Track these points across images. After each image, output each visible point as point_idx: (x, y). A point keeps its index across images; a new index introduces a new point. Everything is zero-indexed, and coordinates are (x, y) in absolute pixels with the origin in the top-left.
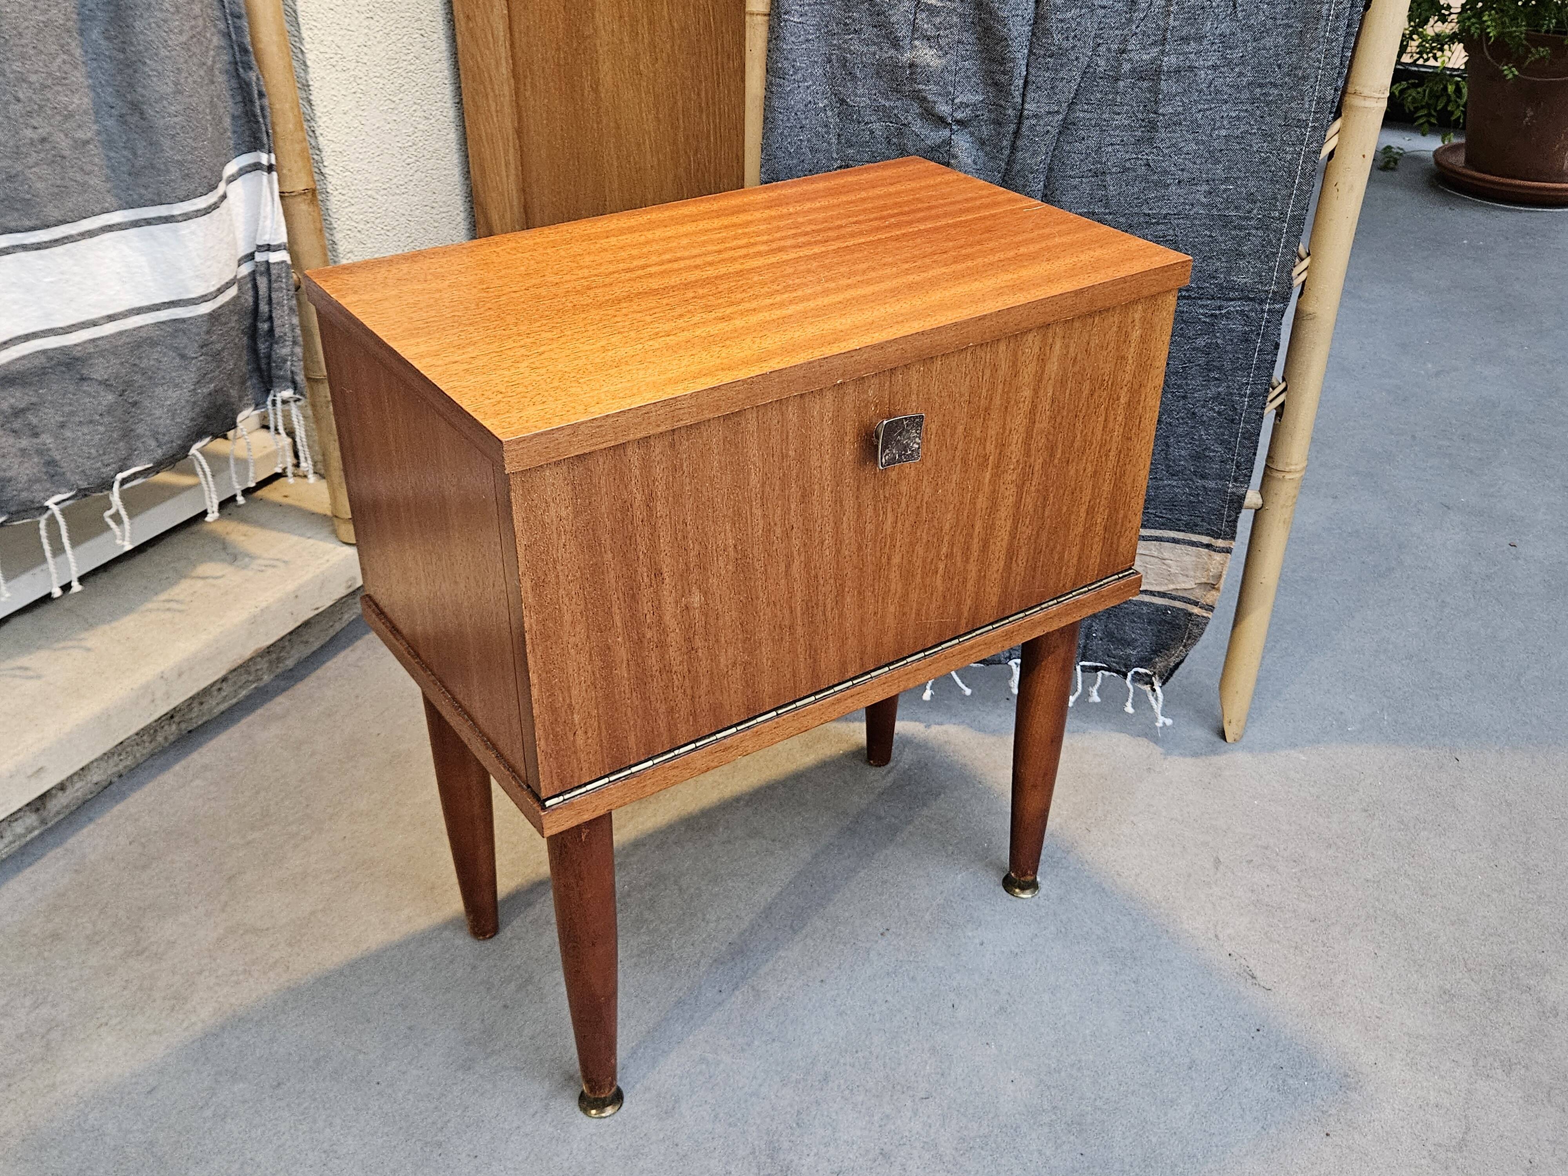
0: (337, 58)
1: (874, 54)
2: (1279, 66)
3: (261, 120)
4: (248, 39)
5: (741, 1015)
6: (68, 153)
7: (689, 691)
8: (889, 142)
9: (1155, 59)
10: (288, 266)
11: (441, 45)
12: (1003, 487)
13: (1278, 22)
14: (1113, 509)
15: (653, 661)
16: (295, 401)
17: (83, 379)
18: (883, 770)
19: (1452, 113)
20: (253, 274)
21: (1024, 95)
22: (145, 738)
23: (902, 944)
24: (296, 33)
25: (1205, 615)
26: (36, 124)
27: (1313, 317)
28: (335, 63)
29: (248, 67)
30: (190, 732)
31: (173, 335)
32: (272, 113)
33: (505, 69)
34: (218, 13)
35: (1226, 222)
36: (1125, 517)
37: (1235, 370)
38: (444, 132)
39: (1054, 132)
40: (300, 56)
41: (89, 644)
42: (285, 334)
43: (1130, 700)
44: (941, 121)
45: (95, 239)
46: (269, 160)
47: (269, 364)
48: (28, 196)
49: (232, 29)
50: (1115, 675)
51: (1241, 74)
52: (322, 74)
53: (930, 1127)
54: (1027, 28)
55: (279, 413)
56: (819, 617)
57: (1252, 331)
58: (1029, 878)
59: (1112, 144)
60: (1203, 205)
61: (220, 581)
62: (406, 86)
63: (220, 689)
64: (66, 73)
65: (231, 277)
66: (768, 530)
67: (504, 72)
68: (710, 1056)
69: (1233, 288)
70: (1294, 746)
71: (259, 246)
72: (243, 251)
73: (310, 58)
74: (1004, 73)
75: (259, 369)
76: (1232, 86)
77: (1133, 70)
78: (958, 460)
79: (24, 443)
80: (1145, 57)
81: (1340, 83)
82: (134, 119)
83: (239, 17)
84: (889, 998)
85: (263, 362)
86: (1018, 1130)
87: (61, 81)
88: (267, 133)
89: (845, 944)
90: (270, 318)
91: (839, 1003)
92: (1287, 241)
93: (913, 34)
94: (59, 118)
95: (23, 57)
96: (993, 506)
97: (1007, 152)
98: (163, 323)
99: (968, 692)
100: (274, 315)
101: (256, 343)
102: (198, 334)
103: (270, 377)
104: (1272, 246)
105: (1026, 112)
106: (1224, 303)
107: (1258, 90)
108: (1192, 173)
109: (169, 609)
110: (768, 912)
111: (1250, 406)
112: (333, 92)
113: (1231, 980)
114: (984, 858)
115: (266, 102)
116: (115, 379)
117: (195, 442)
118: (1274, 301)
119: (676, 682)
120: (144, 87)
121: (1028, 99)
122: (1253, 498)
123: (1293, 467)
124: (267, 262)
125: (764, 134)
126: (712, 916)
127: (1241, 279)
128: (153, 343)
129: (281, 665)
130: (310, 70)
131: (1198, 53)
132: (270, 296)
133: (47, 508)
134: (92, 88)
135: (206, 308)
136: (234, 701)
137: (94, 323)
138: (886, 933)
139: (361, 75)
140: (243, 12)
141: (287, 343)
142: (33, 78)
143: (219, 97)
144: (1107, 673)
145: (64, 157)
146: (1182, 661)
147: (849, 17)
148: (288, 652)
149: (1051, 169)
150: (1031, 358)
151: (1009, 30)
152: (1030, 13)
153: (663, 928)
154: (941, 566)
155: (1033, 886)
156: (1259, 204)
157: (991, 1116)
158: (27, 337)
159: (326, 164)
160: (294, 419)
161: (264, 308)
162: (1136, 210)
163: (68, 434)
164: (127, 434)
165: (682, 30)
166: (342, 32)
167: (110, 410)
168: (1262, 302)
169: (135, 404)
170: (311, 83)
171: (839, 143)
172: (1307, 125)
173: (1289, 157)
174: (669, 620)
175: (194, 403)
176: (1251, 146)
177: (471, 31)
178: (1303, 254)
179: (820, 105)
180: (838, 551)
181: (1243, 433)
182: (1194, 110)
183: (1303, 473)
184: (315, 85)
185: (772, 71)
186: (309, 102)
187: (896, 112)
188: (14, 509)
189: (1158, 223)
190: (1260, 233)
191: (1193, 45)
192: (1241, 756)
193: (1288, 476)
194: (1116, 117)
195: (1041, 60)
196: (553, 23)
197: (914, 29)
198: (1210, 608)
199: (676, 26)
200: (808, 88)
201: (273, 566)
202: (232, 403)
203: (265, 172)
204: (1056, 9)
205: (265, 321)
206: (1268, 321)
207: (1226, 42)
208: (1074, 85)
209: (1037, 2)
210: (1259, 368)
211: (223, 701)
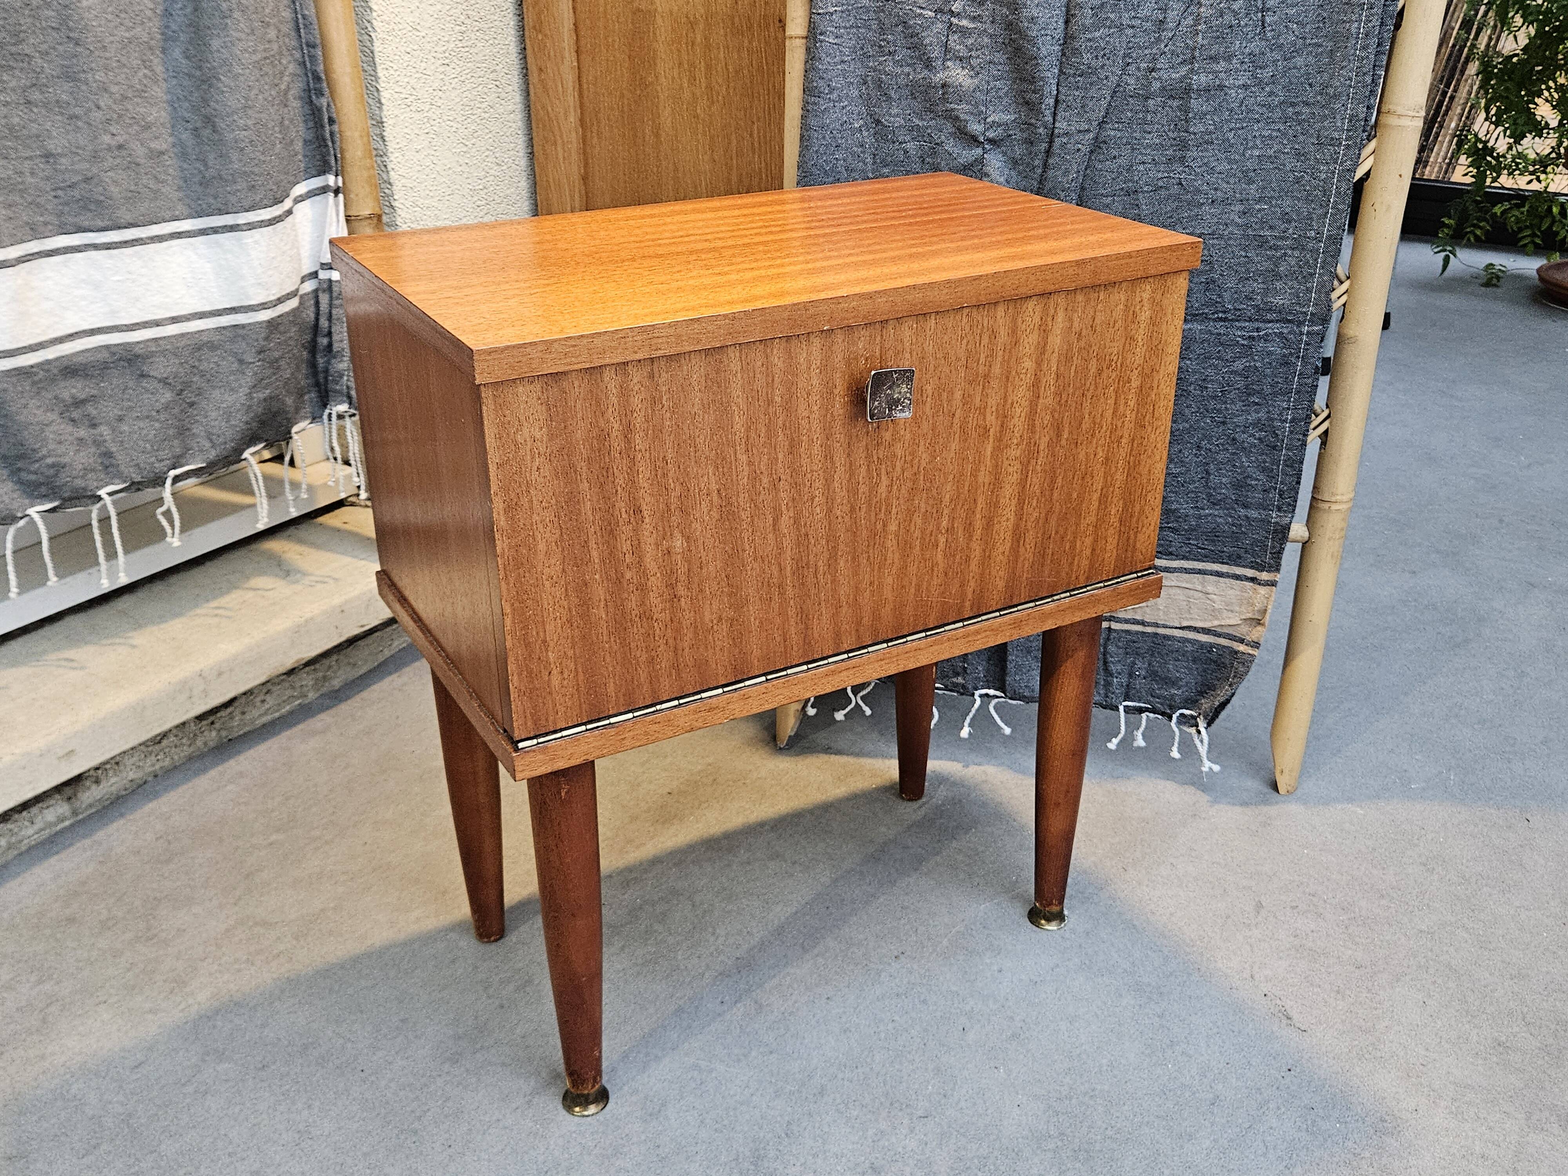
0: (411, 98)
1: (909, 74)
2: (1311, 85)
3: (330, 144)
4: (322, 67)
5: (741, 1026)
6: (143, 161)
7: (671, 641)
8: (923, 162)
9: (1185, 77)
11: (516, 99)
12: (1006, 463)
13: (1308, 41)
14: (1128, 503)
15: (633, 603)
16: (351, 416)
17: (142, 376)
18: (915, 805)
19: (1557, 233)
20: (316, 291)
21: (1055, 114)
22: (184, 741)
23: (915, 967)
24: (372, 73)
25: (1251, 652)
26: (115, 131)
27: (1354, 340)
28: (409, 104)
29: (320, 93)
30: (230, 740)
31: (232, 340)
32: (341, 140)
33: (573, 118)
34: (294, 43)
35: (1262, 243)
36: (1142, 511)
37: (1275, 394)
38: (516, 180)
39: (1086, 150)
40: (376, 94)
41: (135, 642)
42: (343, 349)
43: (1176, 745)
44: (974, 140)
45: (165, 244)
46: (336, 182)
47: (326, 378)
48: (102, 198)
49: (307, 59)
50: (1160, 717)
51: (1271, 94)
52: (396, 112)
53: (926, 1144)
54: (1057, 48)
55: (334, 427)
56: (810, 579)
57: (1291, 354)
58: (1055, 909)
59: (1144, 163)
60: (1237, 225)
61: (271, 593)
62: (480, 133)
63: (263, 701)
64: (145, 86)
65: (293, 288)
66: (754, 478)
67: (572, 120)
68: (703, 1064)
69: (1270, 309)
70: (1351, 800)
71: (322, 264)
72: (307, 269)
73: (385, 96)
74: (1034, 92)
75: (317, 384)
76: (1264, 105)
77: (1163, 89)
78: (956, 427)
79: (82, 433)
80: (1174, 76)
82: (206, 132)
83: (314, 46)
84: (896, 1018)
85: (321, 377)
86: (1020, 1154)
87: (140, 93)
88: (336, 157)
89: (857, 965)
90: (329, 334)
91: (844, 1020)
92: (1325, 262)
93: (946, 55)
94: (136, 127)
95: (106, 68)
96: (997, 483)
97: (1039, 171)
98: (224, 328)
99: (1007, 731)
100: (333, 331)
101: (315, 358)
102: (257, 340)
103: (327, 391)
104: (1310, 267)
105: (1056, 131)
106: (1261, 325)
107: (1291, 109)
108: (1226, 193)
109: (216, 615)
110: (780, 931)
111: (1291, 432)
112: (406, 130)
113: (1265, 1019)
114: (1011, 891)
115: (336, 128)
116: (174, 378)
117: (248, 447)
118: (1312, 322)
119: (658, 631)
120: (217, 102)
121: (1058, 118)
122: (1298, 530)
123: (1339, 496)
124: (330, 281)
125: (801, 152)
126: (721, 931)
127: (1278, 301)
128: (212, 346)
129: (327, 684)
130: (384, 107)
131: (1227, 71)
132: (330, 313)
133: (100, 498)
134: (171, 103)
135: (264, 316)
136: (277, 715)
137: (157, 323)
138: (901, 956)
139: (435, 117)
140: (318, 42)
141: (345, 359)
142: (114, 89)
143: (291, 120)
144: (1151, 715)
145: (138, 165)
146: (1228, 701)
147: (884, 40)
148: (335, 672)
149: (1083, 189)
150: (1031, 326)
151: (1039, 49)
152: (1059, 33)
153: (671, 940)
154: (942, 540)
155: (1060, 917)
156: (1293, 224)
157: (992, 1138)
158: (92, 332)
159: (396, 197)
160: (348, 434)
161: (324, 323)
163: (125, 428)
164: (183, 432)
165: (737, 72)
166: (417, 75)
167: (167, 407)
168: (1300, 324)
169: (192, 404)
170: (384, 120)
171: (874, 163)
172: (1341, 143)
173: (1323, 176)
174: (650, 564)
175: (250, 407)
176: (1284, 165)
177: (542, 81)
178: (1343, 278)
179: (856, 125)
180: (830, 510)
181: (1285, 461)
182: (1225, 129)
183: (1350, 505)
184: (388, 122)
185: (808, 90)
186: (383, 138)
187: (929, 131)
188: (66, 495)
190: (1296, 253)
191: (1223, 63)
192: (1294, 808)
193: (1334, 507)
194: (1147, 136)
195: (1071, 79)
196: (619, 73)
197: (947, 49)
198: (1256, 645)
199: (730, 68)
200: (843, 108)
201: (321, 582)
202: (287, 413)
203: (332, 195)
204: (1086, 29)
205: (325, 336)
206: (1307, 344)
207: (1255, 61)
208: (1104, 103)
209: (1067, 22)
210: (1298, 392)
211: (265, 713)
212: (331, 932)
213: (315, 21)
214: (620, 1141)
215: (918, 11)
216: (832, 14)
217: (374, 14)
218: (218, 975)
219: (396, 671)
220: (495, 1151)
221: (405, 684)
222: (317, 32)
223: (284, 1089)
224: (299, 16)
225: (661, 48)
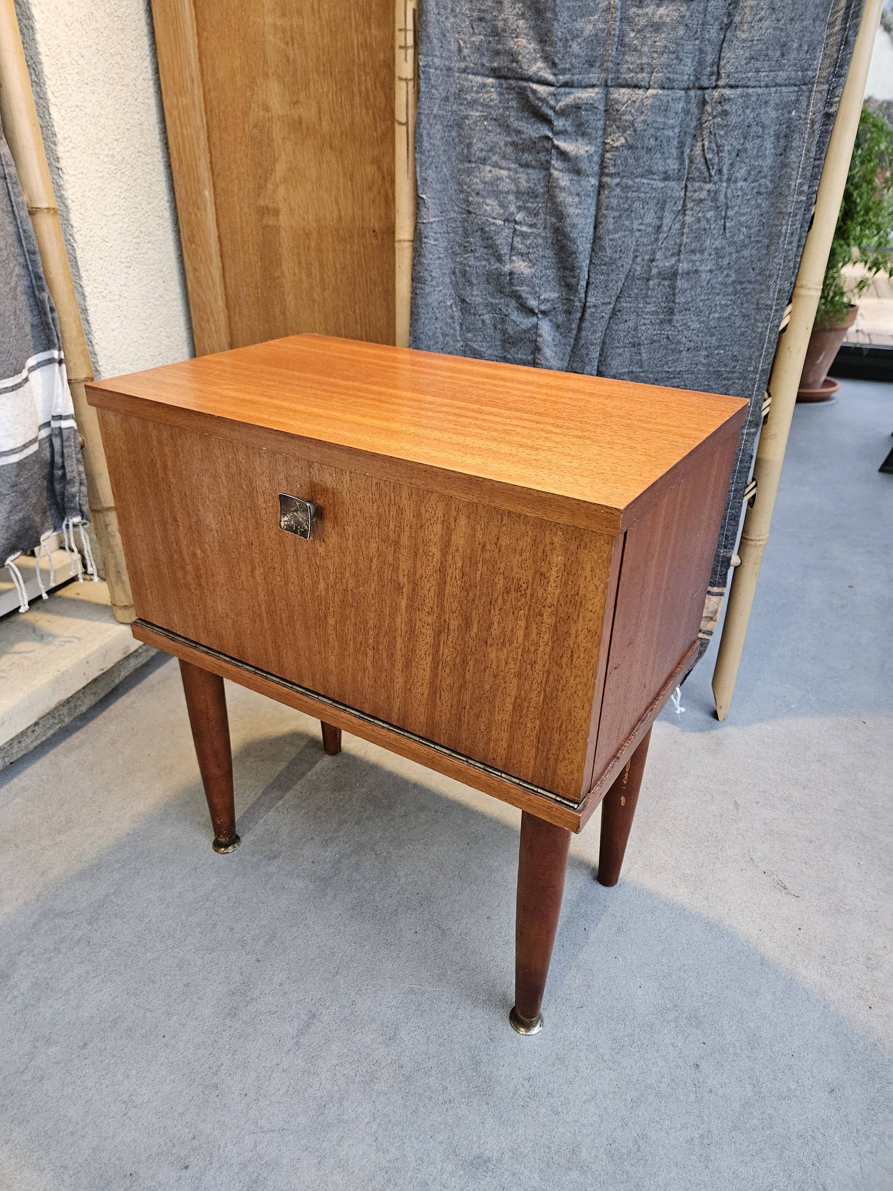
1: (485, 266)
2: (753, 269)
3: (53, 327)
4: (42, 269)
8: (495, 328)
9: (674, 265)
10: (75, 430)
11: (177, 289)
13: (753, 239)
16: (83, 525)
20: (50, 437)
21: (586, 292)
24: (76, 273)
25: (707, 637)
27: (774, 438)
28: (105, 295)
29: (42, 289)
30: (12, 764)
32: (61, 324)
33: (221, 303)
34: (18, 251)
38: (180, 347)
39: (607, 317)
40: (80, 289)
42: (74, 478)
44: (531, 312)
46: (59, 355)
47: (63, 499)
49: (29, 262)
51: (727, 276)
52: (96, 302)
54: (589, 246)
55: (72, 534)
59: (645, 324)
60: (703, 364)
61: (32, 654)
62: (154, 315)
65: (34, 436)
70: (761, 720)
71: (53, 417)
72: (42, 420)
73: (87, 290)
74: (574, 277)
75: (56, 503)
76: (722, 284)
77: (659, 273)
80: (667, 264)
81: (793, 279)
83: (34, 253)
85: (59, 499)
88: (58, 337)
90: (63, 467)
92: (759, 387)
93: (512, 252)
97: (574, 332)
100: (66, 464)
101: (53, 485)
102: (10, 478)
103: (64, 509)
104: (749, 390)
105: (588, 304)
107: (739, 286)
108: (696, 343)
111: (734, 498)
112: (104, 315)
113: (770, 891)
115: (56, 315)
117: (9, 555)
118: (750, 427)
121: (589, 295)
122: (735, 559)
123: (761, 537)
124: (60, 428)
125: (411, 322)
126: (401, 873)
129: (77, 711)
130: (87, 299)
131: (702, 261)
132: (62, 452)
135: (14, 459)
136: (44, 738)
139: (123, 305)
140: (37, 249)
141: (76, 484)
143: (21, 310)
147: (468, 242)
148: (83, 701)
149: (604, 343)
151: (577, 246)
152: (590, 236)
156: (740, 362)
159: (100, 364)
160: (83, 538)
161: (58, 459)
162: (660, 369)
165: (343, 269)
166: (109, 275)
170: (88, 308)
171: (461, 329)
172: (772, 308)
173: (760, 330)
175: (9, 527)
176: (735, 323)
177: (197, 278)
179: (449, 303)
181: (730, 516)
182: (698, 300)
183: (768, 542)
184: (91, 310)
185: (416, 279)
186: (88, 321)
187: (500, 307)
189: (674, 378)
190: (741, 381)
191: (698, 255)
192: (731, 730)
193: (758, 543)
194: (649, 306)
195: (598, 267)
196: (253, 271)
197: (512, 248)
198: (710, 633)
199: (338, 266)
200: (440, 291)
201: (70, 642)
202: (37, 527)
203: (57, 365)
204: (609, 232)
205: (59, 469)
206: (746, 441)
207: (719, 253)
208: (620, 284)
209: (595, 228)
210: (740, 472)
211: (36, 739)
212: (116, 916)
213: (33, 235)
214: (373, 1068)
215: (492, 221)
216: (432, 223)
217: (75, 230)
218: (34, 966)
219: (125, 693)
220: (281, 1093)
221: (134, 702)
222: (35, 242)
223: (105, 1063)
224: (21, 230)
225: (285, 252)
